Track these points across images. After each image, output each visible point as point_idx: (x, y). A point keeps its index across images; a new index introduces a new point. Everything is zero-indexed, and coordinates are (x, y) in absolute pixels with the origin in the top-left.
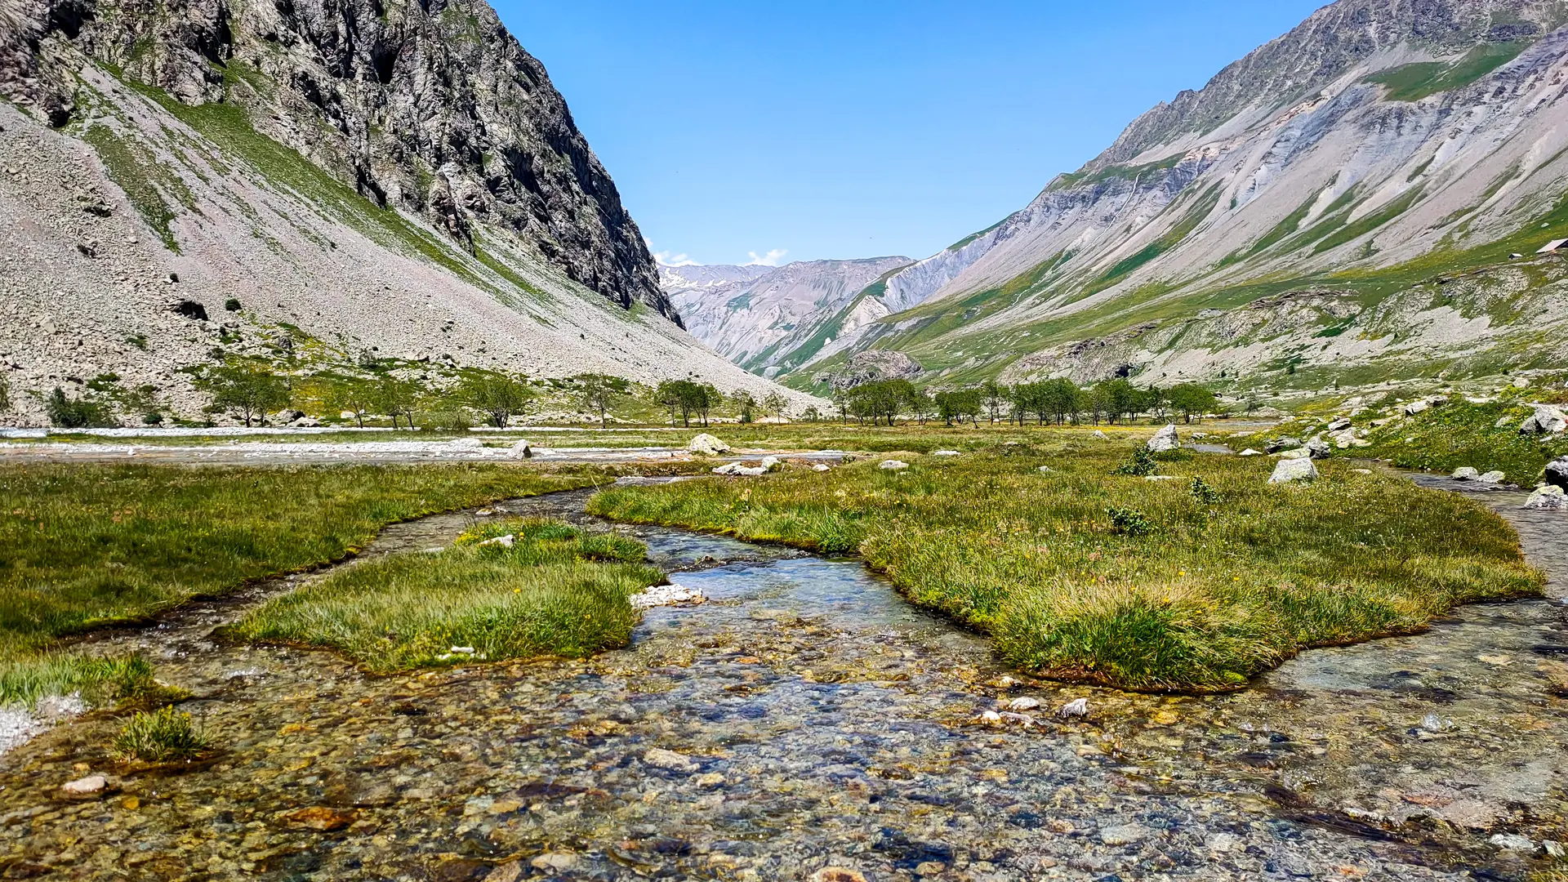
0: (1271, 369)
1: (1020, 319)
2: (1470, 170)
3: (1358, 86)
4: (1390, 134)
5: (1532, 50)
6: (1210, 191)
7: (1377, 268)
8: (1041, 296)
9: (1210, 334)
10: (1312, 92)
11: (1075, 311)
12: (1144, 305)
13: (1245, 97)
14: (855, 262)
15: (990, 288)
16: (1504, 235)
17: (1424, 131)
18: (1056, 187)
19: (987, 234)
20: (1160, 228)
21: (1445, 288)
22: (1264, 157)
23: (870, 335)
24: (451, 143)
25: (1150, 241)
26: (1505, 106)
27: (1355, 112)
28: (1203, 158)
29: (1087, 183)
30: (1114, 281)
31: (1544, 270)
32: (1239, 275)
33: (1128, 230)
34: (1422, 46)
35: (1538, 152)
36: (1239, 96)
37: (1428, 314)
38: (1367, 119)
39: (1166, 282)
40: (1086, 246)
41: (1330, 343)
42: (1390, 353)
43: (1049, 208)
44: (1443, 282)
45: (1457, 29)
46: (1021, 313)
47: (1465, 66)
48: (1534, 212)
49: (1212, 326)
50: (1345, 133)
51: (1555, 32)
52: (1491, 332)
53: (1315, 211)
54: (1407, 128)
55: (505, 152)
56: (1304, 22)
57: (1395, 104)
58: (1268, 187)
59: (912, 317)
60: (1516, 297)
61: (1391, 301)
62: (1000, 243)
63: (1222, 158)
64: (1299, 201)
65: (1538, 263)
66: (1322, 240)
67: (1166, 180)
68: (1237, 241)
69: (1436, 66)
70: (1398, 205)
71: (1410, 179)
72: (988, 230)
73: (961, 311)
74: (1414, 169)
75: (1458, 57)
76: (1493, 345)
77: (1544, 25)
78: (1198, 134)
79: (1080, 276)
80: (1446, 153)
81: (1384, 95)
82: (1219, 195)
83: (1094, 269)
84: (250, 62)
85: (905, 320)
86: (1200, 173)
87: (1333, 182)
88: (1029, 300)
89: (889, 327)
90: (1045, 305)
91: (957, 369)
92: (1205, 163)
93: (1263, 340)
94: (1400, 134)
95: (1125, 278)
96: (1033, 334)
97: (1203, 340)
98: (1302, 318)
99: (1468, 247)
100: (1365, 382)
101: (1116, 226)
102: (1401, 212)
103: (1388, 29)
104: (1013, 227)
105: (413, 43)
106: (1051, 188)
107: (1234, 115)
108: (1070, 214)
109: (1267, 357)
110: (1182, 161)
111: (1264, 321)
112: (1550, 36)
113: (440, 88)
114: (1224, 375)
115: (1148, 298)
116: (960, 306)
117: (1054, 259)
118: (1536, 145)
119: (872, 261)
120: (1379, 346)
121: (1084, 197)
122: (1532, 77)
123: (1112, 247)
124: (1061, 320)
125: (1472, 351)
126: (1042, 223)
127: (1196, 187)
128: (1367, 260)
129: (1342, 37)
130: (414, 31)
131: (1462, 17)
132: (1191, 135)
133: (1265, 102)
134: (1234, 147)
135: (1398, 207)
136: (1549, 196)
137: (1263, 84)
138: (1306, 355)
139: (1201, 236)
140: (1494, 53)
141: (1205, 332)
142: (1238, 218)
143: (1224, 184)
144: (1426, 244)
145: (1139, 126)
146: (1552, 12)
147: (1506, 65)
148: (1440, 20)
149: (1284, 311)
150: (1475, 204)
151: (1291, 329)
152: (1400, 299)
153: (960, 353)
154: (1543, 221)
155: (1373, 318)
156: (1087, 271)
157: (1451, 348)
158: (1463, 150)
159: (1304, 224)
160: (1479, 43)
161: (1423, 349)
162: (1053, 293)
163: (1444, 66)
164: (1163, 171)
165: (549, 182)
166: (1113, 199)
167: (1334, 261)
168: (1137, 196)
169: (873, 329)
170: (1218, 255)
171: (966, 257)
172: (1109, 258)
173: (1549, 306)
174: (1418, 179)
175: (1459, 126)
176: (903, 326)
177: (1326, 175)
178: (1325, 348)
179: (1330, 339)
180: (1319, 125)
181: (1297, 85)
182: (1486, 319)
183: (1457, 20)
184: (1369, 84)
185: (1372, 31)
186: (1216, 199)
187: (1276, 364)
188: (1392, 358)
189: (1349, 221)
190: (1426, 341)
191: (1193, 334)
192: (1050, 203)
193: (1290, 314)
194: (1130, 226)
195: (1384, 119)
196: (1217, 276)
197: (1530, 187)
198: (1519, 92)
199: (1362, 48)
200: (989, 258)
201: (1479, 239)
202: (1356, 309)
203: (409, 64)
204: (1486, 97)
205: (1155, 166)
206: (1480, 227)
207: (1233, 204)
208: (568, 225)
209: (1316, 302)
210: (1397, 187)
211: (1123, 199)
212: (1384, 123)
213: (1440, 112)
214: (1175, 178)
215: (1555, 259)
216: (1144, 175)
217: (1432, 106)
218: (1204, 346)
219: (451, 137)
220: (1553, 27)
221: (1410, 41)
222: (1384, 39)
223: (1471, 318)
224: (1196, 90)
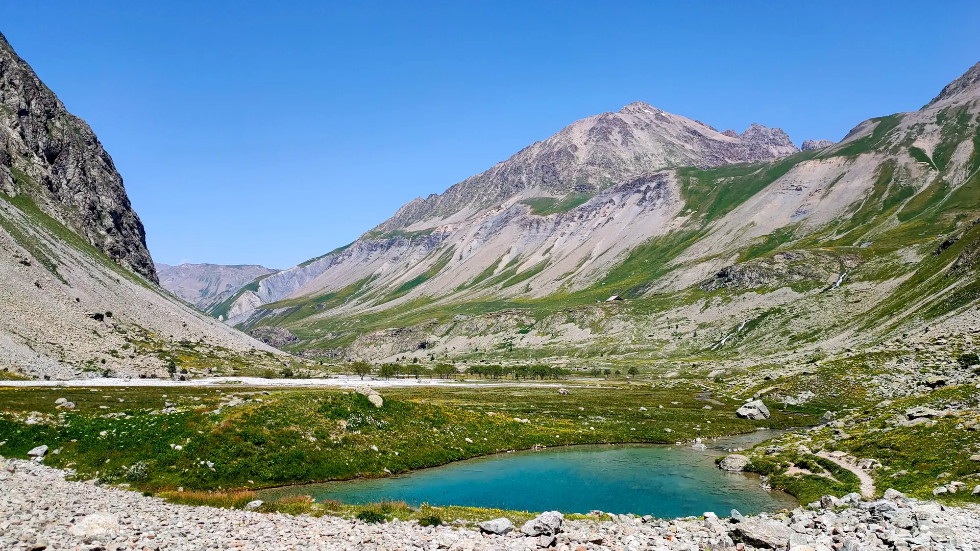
0: (499, 348)
1: (351, 312)
2: (570, 254)
3: (518, 205)
4: (534, 231)
5: (594, 199)
6: (449, 250)
7: (533, 298)
8: (362, 299)
9: (467, 329)
10: (497, 204)
11: (382, 309)
12: (420, 308)
13: (464, 201)
14: (228, 266)
15: (330, 292)
16: (587, 287)
17: (549, 231)
18: (365, 239)
19: (322, 259)
20: (423, 267)
21: (571, 314)
22: (475, 235)
23: (256, 316)
24: (89, 209)
25: (420, 273)
26: (584, 224)
27: (517, 218)
28: (445, 232)
29: (384, 238)
30: (402, 293)
31: (610, 309)
32: (468, 296)
33: (407, 266)
34: (546, 188)
35: (598, 248)
36: (461, 201)
37: (565, 326)
38: (523, 222)
39: (430, 297)
40: (384, 273)
41: (524, 337)
42: (551, 343)
43: (362, 249)
44: (570, 312)
45: (562, 183)
46: (349, 309)
47: (566, 202)
48: (598, 277)
49: (467, 325)
50: (512, 228)
51: (603, 192)
52: (592, 336)
53: (501, 266)
54: (541, 229)
55: (110, 213)
56: (491, 169)
57: (536, 217)
58: (478, 251)
59: (283, 306)
60: (600, 321)
61: (549, 318)
62: (333, 266)
63: (454, 233)
64: (494, 260)
65: (608, 306)
66: (506, 281)
67: (426, 241)
68: (465, 277)
69: (553, 200)
70: (539, 267)
71: (544, 255)
72: (322, 257)
73: (314, 305)
74: (545, 250)
75: (563, 197)
76: (593, 342)
77: (598, 187)
78: (441, 218)
79: (382, 289)
80: (559, 244)
81: (531, 211)
82: (454, 252)
83: (390, 286)
84: (22, 170)
85: (279, 308)
86: (443, 239)
87: (509, 252)
88: (355, 301)
89: (269, 312)
90: (364, 305)
91: (321, 339)
92: (446, 234)
93: (493, 334)
94: (538, 232)
95: (408, 292)
96: (362, 322)
97: (464, 332)
98: (510, 324)
99: (572, 291)
100: (544, 357)
101: (401, 263)
102: (541, 271)
103: (531, 178)
104: (341, 258)
105: (68, 150)
106: (363, 238)
107: (458, 211)
108: (375, 254)
109: (496, 342)
110: (434, 232)
111: (493, 324)
112: (601, 194)
113: (83, 177)
114: (477, 350)
115: (422, 304)
116: (314, 301)
117: (367, 279)
118: (597, 245)
119: (239, 267)
120: (546, 339)
121: (382, 245)
122: (595, 212)
123: (399, 275)
124: (376, 314)
125: (585, 344)
126: (358, 257)
127: (442, 247)
128: (528, 294)
129: (510, 179)
130: (68, 144)
131: (563, 178)
132: (437, 219)
133: (474, 206)
134: (460, 228)
135: (539, 269)
136: (604, 270)
137: (472, 197)
138: (514, 342)
139: (446, 273)
140: (577, 197)
141: (464, 328)
142: (464, 266)
143: (456, 247)
144: (553, 288)
145: (409, 208)
146: (601, 180)
147: (584, 204)
148: (554, 177)
149: (502, 319)
150: (573, 270)
151: (505, 329)
152: (552, 318)
153: (319, 330)
154: (602, 282)
155: (541, 327)
156: (386, 287)
157: (576, 343)
158: (566, 243)
159: (496, 272)
160: (571, 191)
161: (564, 342)
162: (368, 298)
163: (557, 201)
164: (425, 236)
165: (126, 229)
166: (398, 248)
167: (513, 293)
168: (411, 248)
169: (258, 312)
170: (456, 284)
171: (309, 272)
172: (398, 281)
173: (614, 326)
174: (547, 255)
175: (564, 231)
176: (278, 311)
177: (505, 249)
178: (522, 339)
179: (523, 335)
180: (501, 222)
181: (489, 200)
182: (589, 330)
183: (561, 179)
184: (524, 205)
185: (524, 178)
186: (452, 254)
187: (502, 346)
188: (552, 346)
189: (517, 273)
190: (565, 338)
191: (458, 328)
192: (363, 246)
193: (504, 321)
194: (408, 264)
195: (531, 223)
196: (456, 295)
197: (596, 265)
198: (590, 218)
199: (519, 186)
200: (327, 275)
201: (576, 288)
202: (533, 321)
203: (64, 161)
204: (576, 219)
205: (420, 233)
206: (576, 282)
207: (461, 258)
208: (136, 254)
209: (516, 316)
210: (537, 258)
211: (404, 249)
212: (531, 226)
213: (556, 223)
214: (431, 240)
215: (615, 305)
216: (414, 238)
217: (552, 220)
218: (464, 335)
219: (90, 205)
220: (602, 189)
221: (541, 186)
222: (529, 183)
223: (583, 329)
224: (439, 194)
